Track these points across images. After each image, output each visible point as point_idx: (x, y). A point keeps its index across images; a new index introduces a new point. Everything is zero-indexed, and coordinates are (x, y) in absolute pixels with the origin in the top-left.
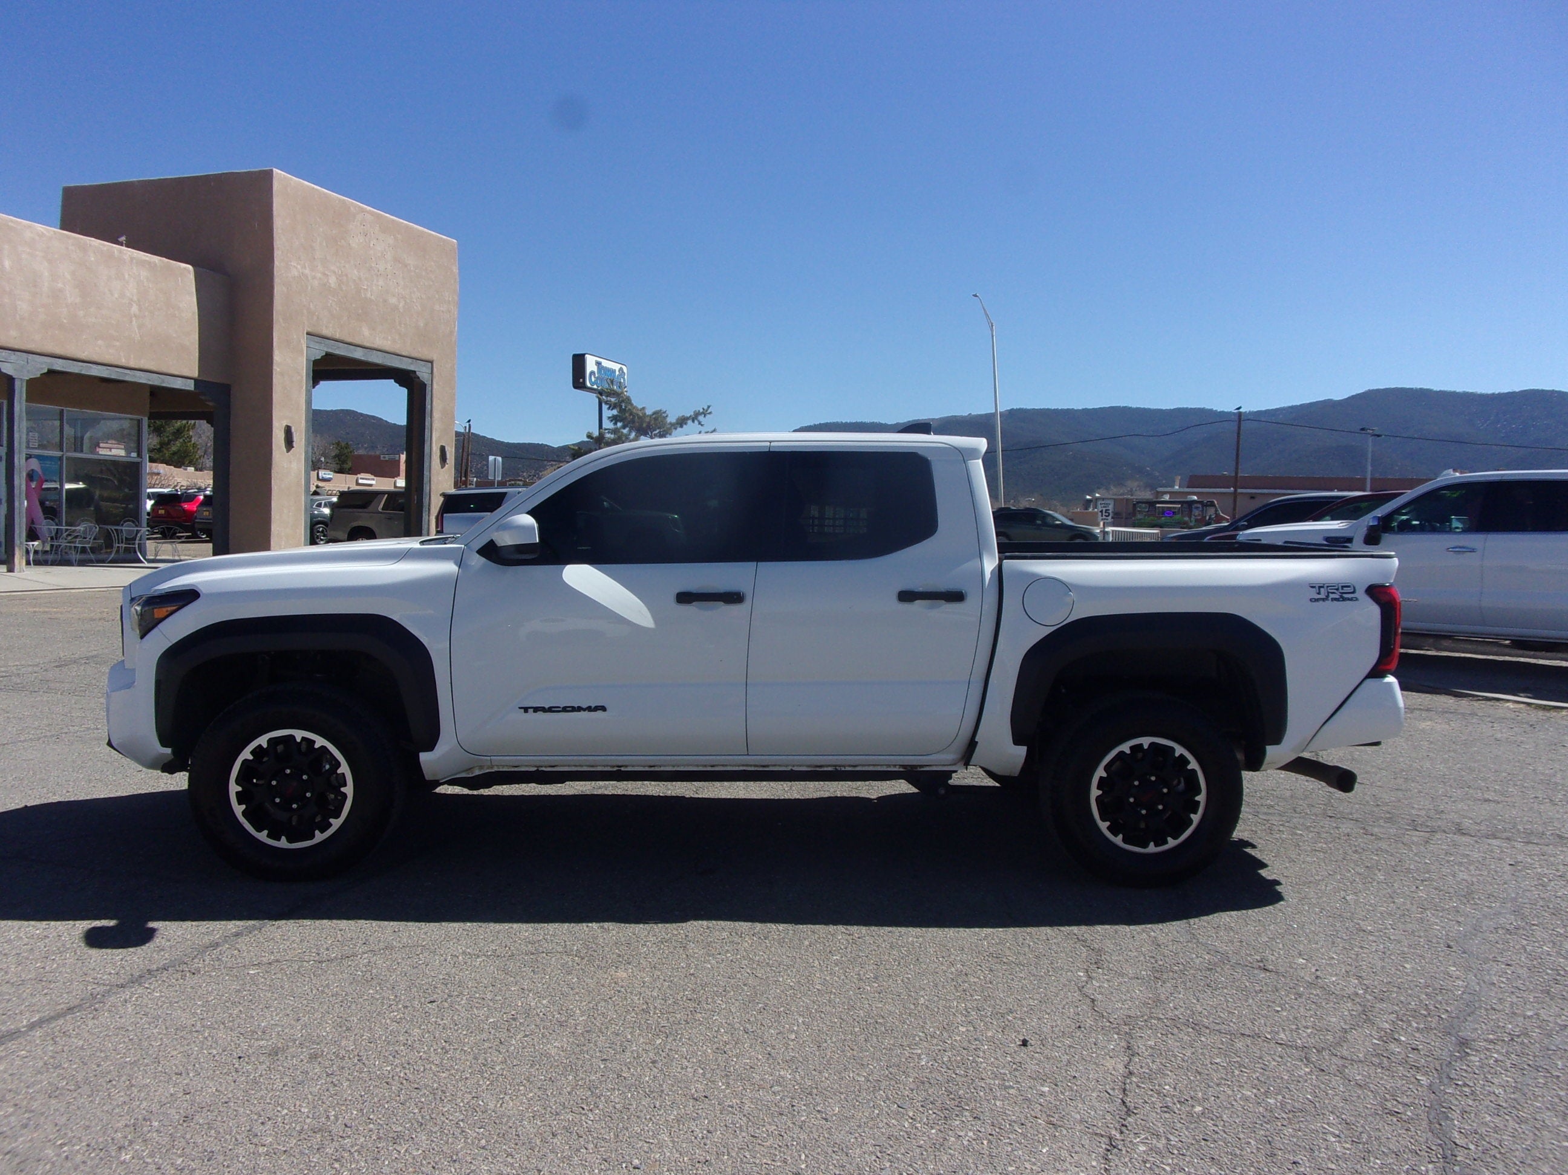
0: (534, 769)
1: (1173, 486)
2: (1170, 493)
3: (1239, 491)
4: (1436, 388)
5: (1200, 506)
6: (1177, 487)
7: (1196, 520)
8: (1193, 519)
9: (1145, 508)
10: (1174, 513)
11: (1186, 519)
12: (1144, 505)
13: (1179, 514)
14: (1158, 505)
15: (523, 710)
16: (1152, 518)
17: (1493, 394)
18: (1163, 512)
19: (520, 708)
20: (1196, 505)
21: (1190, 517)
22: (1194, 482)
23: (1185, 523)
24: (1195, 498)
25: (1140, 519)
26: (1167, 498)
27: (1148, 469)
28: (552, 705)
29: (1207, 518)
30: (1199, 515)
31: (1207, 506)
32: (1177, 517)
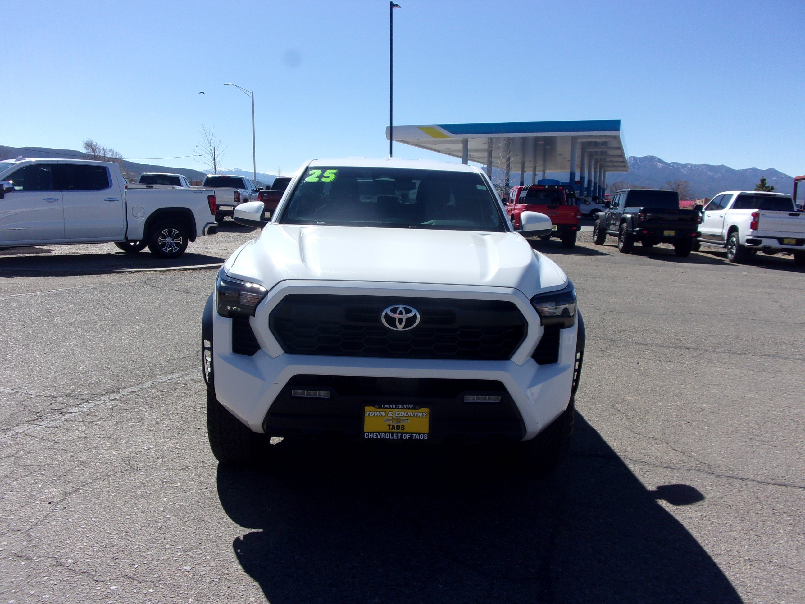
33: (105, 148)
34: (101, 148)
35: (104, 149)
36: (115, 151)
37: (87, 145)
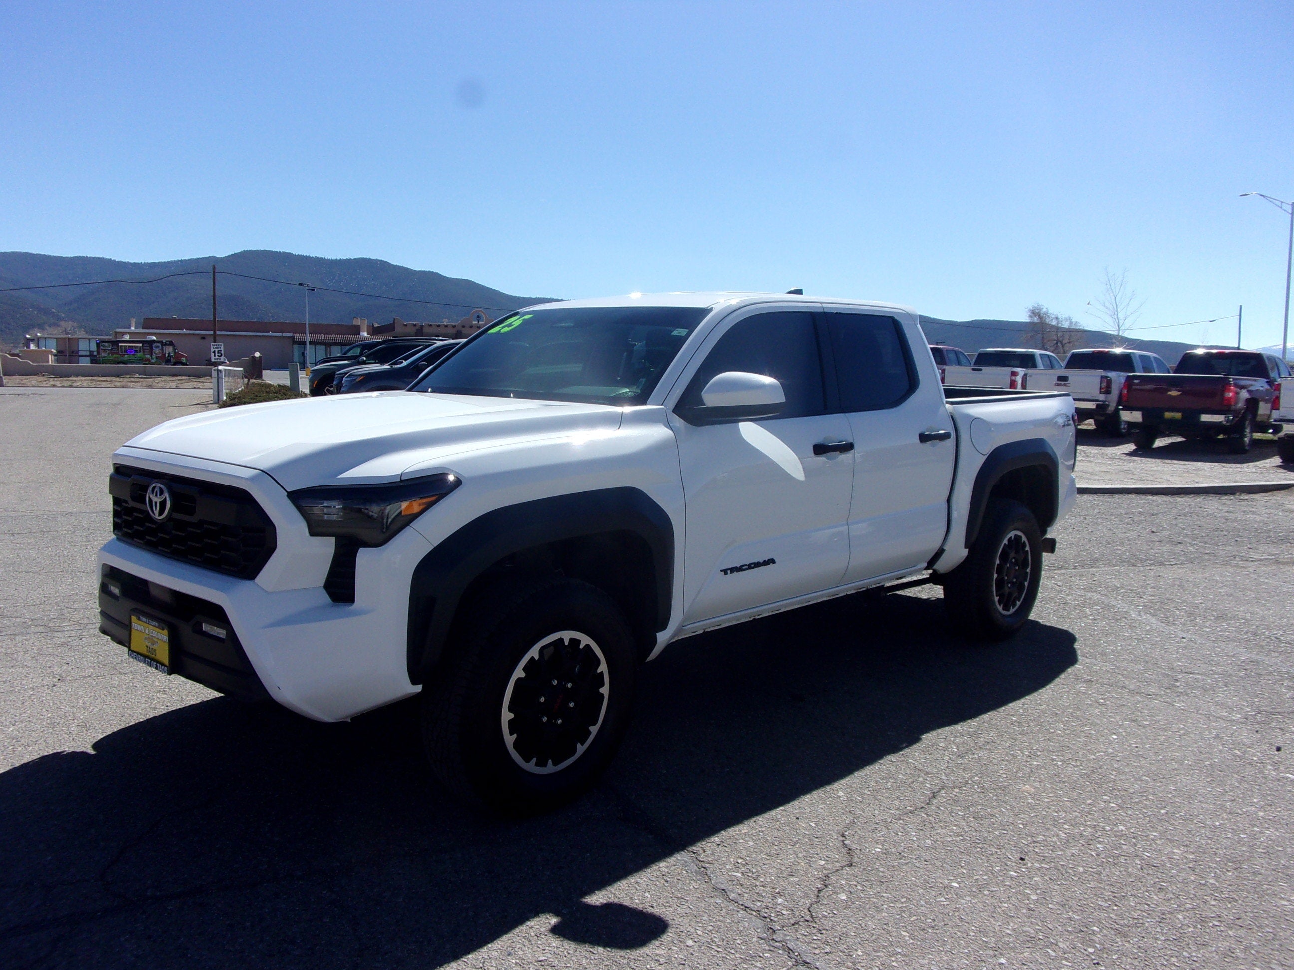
0: (702, 632)
1: (129, 327)
2: (130, 333)
3: (218, 333)
4: (296, 253)
5: (159, 345)
6: (133, 328)
7: (157, 358)
8: (154, 357)
9: (109, 347)
10: (136, 351)
11: (148, 356)
12: (107, 344)
13: (140, 352)
14: (120, 344)
15: (723, 573)
16: (117, 356)
17: (336, 260)
18: (127, 350)
19: (721, 571)
20: (155, 344)
21: (151, 355)
22: (148, 324)
23: (148, 360)
24: (154, 338)
25: (104, 357)
26: (127, 337)
27: (54, 310)
28: (742, 564)
29: (167, 355)
30: (159, 353)
31: (166, 345)
32: (140, 355)
33: (1060, 317)
34: (1053, 316)
35: (1057, 318)
36: (1074, 320)
37: (1033, 313)
